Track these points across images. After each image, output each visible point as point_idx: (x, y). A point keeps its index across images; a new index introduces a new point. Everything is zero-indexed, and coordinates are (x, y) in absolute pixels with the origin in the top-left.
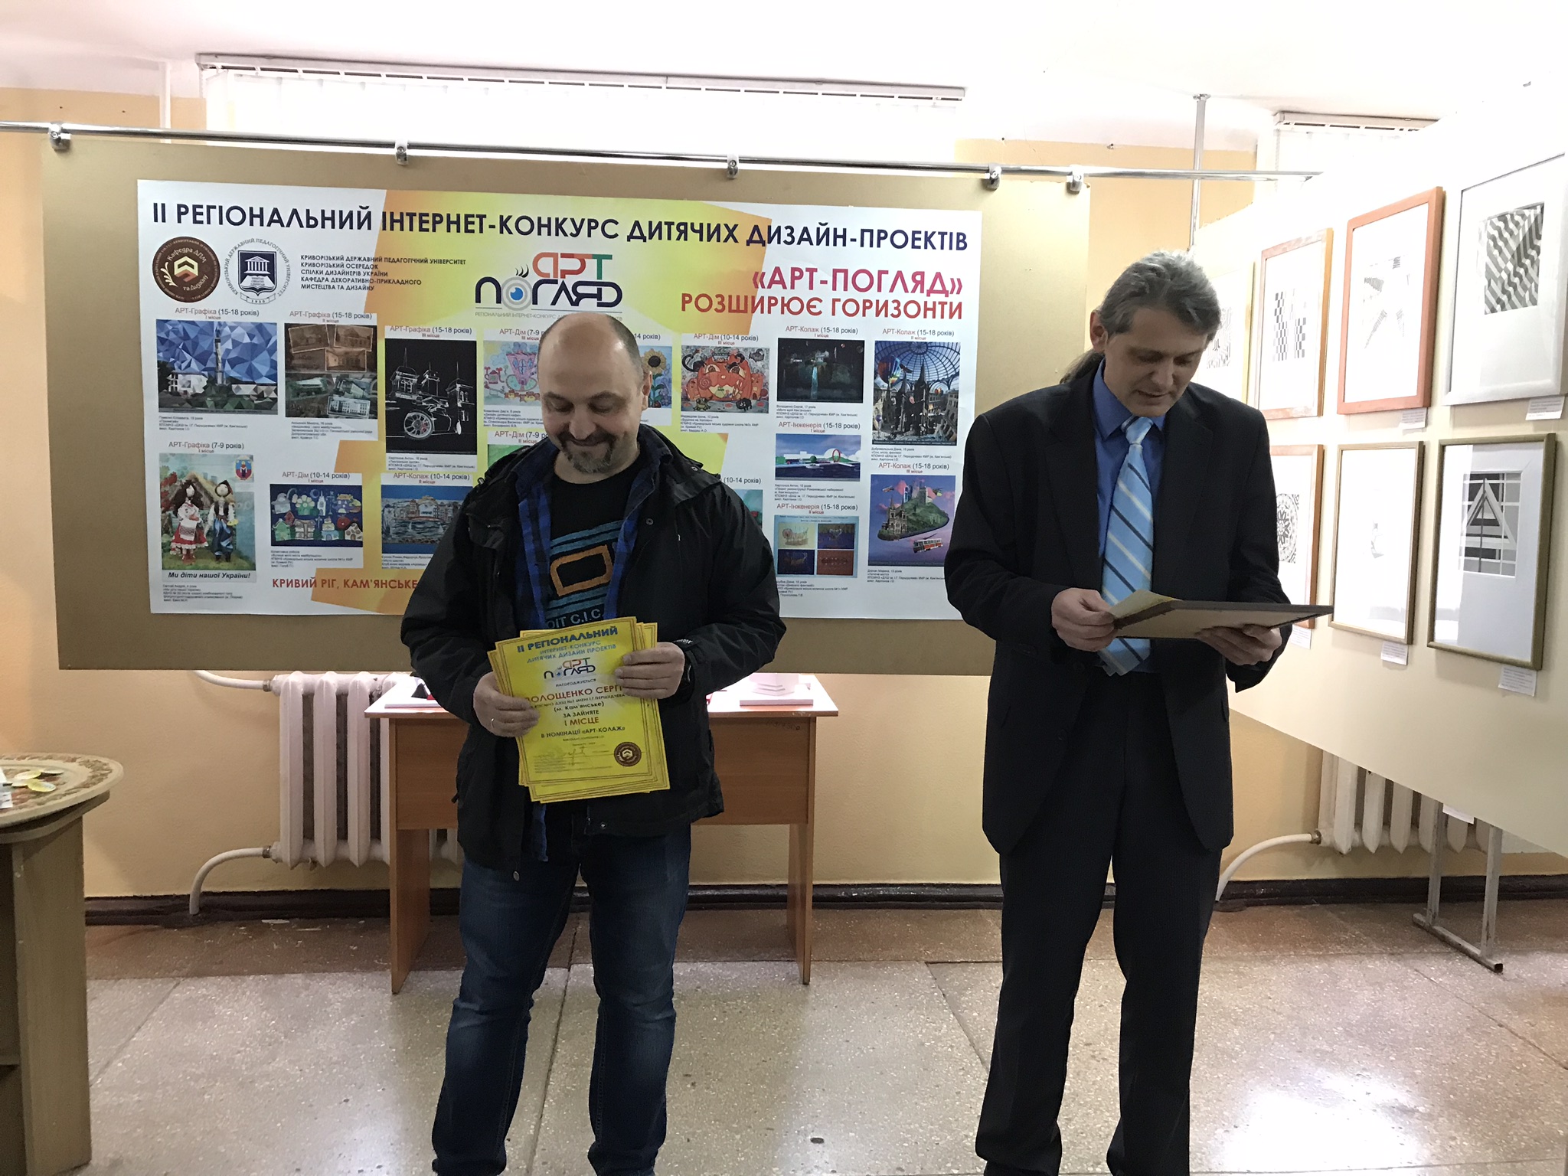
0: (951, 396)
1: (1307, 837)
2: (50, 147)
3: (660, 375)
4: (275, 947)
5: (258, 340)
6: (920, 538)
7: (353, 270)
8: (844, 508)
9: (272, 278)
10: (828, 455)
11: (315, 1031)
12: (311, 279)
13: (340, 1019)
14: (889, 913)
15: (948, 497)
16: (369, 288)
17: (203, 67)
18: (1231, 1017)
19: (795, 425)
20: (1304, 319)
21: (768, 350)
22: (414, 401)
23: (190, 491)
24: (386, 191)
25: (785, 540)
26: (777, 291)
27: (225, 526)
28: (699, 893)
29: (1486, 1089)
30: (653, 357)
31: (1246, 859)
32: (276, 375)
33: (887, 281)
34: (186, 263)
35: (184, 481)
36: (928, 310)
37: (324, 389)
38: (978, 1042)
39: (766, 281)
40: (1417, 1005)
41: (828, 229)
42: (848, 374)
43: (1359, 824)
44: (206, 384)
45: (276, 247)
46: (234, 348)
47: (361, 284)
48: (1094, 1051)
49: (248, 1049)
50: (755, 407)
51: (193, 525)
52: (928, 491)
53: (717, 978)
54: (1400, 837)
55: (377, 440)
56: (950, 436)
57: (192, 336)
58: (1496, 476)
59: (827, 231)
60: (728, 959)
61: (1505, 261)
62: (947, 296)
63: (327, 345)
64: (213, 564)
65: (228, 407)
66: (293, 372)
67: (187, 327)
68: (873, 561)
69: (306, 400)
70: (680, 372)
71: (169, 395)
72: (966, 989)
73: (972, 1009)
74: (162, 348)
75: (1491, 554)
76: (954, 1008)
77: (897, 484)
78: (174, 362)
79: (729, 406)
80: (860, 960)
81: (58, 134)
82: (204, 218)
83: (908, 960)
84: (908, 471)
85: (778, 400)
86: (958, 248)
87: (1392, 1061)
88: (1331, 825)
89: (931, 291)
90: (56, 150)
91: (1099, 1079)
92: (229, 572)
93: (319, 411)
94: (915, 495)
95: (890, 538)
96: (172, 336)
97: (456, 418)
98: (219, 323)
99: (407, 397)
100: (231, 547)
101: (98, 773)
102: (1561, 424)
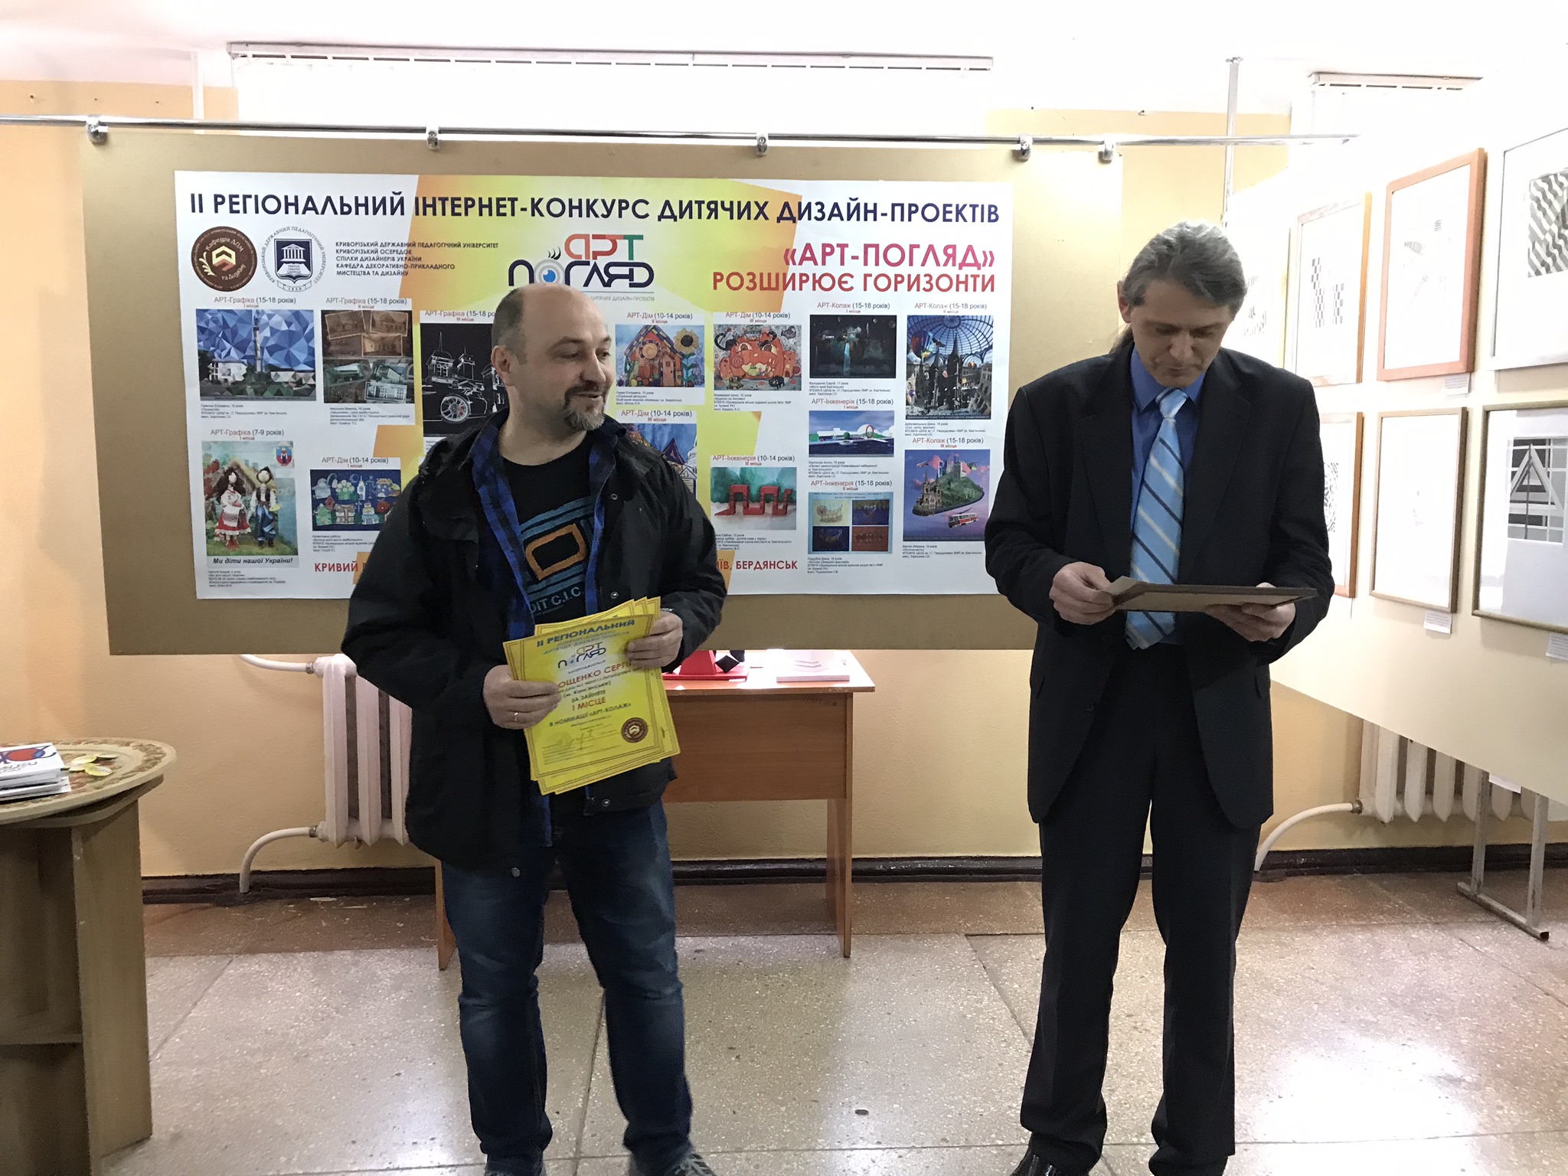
0: (985, 370)
1: (1348, 806)
2: (87, 140)
3: (693, 354)
4: (324, 924)
5: (296, 327)
6: (955, 513)
7: (387, 256)
8: (878, 484)
9: (308, 264)
10: (861, 431)
11: (366, 1007)
12: (346, 265)
13: (389, 994)
14: (927, 886)
15: (982, 471)
16: (403, 273)
17: (234, 56)
18: (1273, 988)
19: (827, 402)
20: (1342, 285)
21: (800, 327)
22: (450, 385)
23: (232, 478)
24: (417, 176)
25: (819, 517)
26: (808, 267)
27: (267, 512)
28: (739, 868)
29: (1533, 1059)
30: (686, 336)
31: (1286, 830)
32: (314, 362)
33: (919, 255)
34: (223, 253)
35: (226, 468)
36: (959, 283)
37: (361, 375)
38: (1020, 1014)
39: (797, 258)
40: (1463, 975)
41: (858, 205)
42: (881, 350)
43: (1400, 792)
44: (245, 372)
45: (311, 235)
46: (272, 334)
47: (396, 270)
48: (1136, 1022)
49: (302, 1024)
50: (788, 384)
51: (236, 511)
52: (963, 465)
53: (758, 950)
54: (1443, 806)
55: (414, 424)
56: (982, 411)
57: (231, 325)
58: (1542, 442)
59: (858, 206)
60: (769, 933)
61: (1550, 222)
62: (979, 269)
63: (364, 331)
64: (256, 549)
65: (267, 394)
66: (331, 358)
67: (225, 314)
68: (908, 536)
69: (344, 386)
70: (713, 351)
71: (210, 384)
72: (1006, 961)
73: (1012, 981)
74: (203, 337)
75: (1537, 520)
76: (995, 979)
77: (931, 459)
78: (214, 351)
79: (762, 384)
80: (900, 933)
81: (95, 126)
82: (240, 207)
83: (947, 933)
84: (942, 446)
85: (811, 377)
86: (990, 220)
87: (1438, 1031)
88: (1373, 795)
89: (963, 265)
90: (94, 144)
91: (1141, 1050)
92: (272, 558)
93: (357, 397)
94: (949, 470)
95: (925, 514)
96: (212, 325)
97: (492, 401)
98: (258, 312)
99: (443, 381)
100: (273, 532)
101: (152, 757)
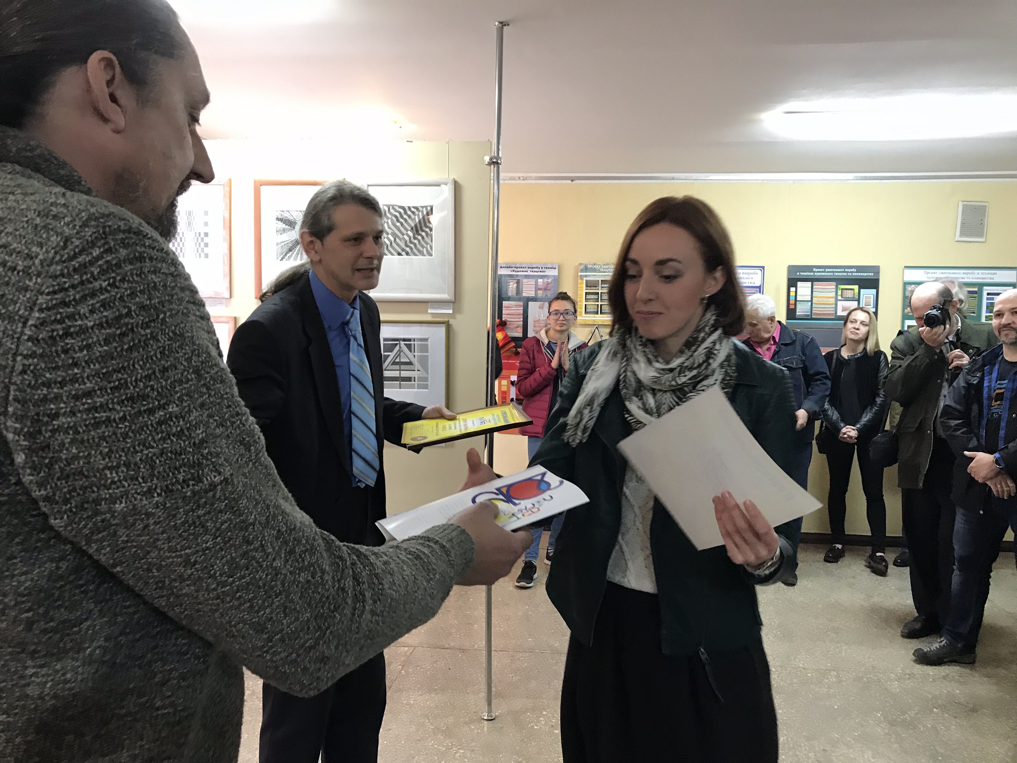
58: (409, 340)
75: (409, 379)
102: (452, 316)
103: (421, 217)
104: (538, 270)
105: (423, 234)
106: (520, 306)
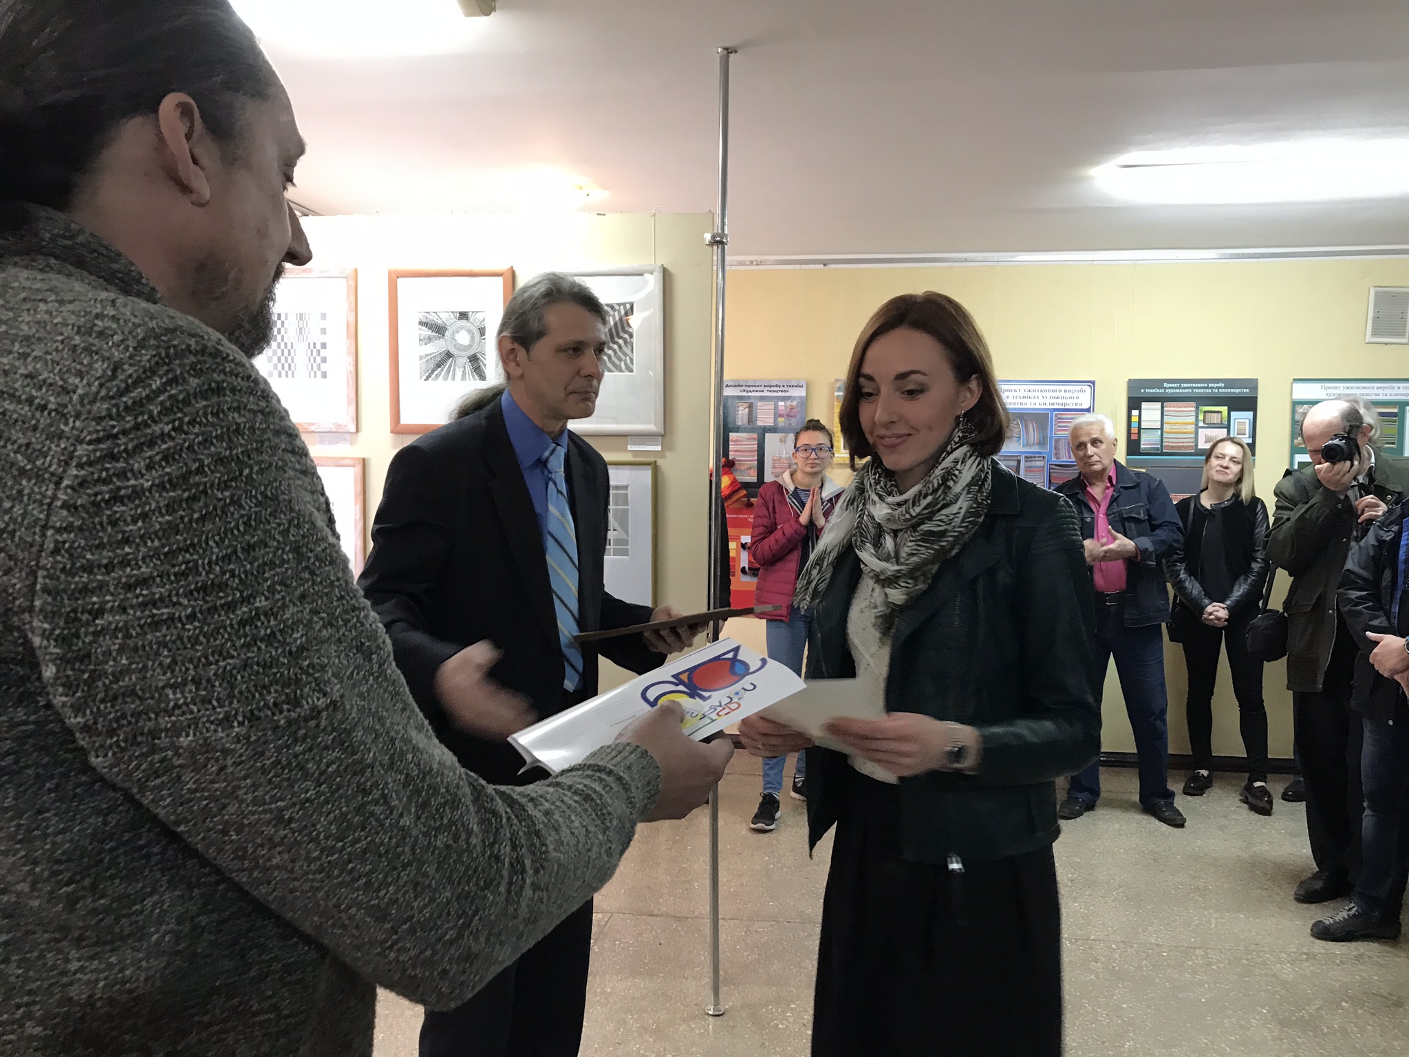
102: (661, 454)
103: (617, 318)
104: (777, 389)
105: (621, 341)
106: (754, 439)
